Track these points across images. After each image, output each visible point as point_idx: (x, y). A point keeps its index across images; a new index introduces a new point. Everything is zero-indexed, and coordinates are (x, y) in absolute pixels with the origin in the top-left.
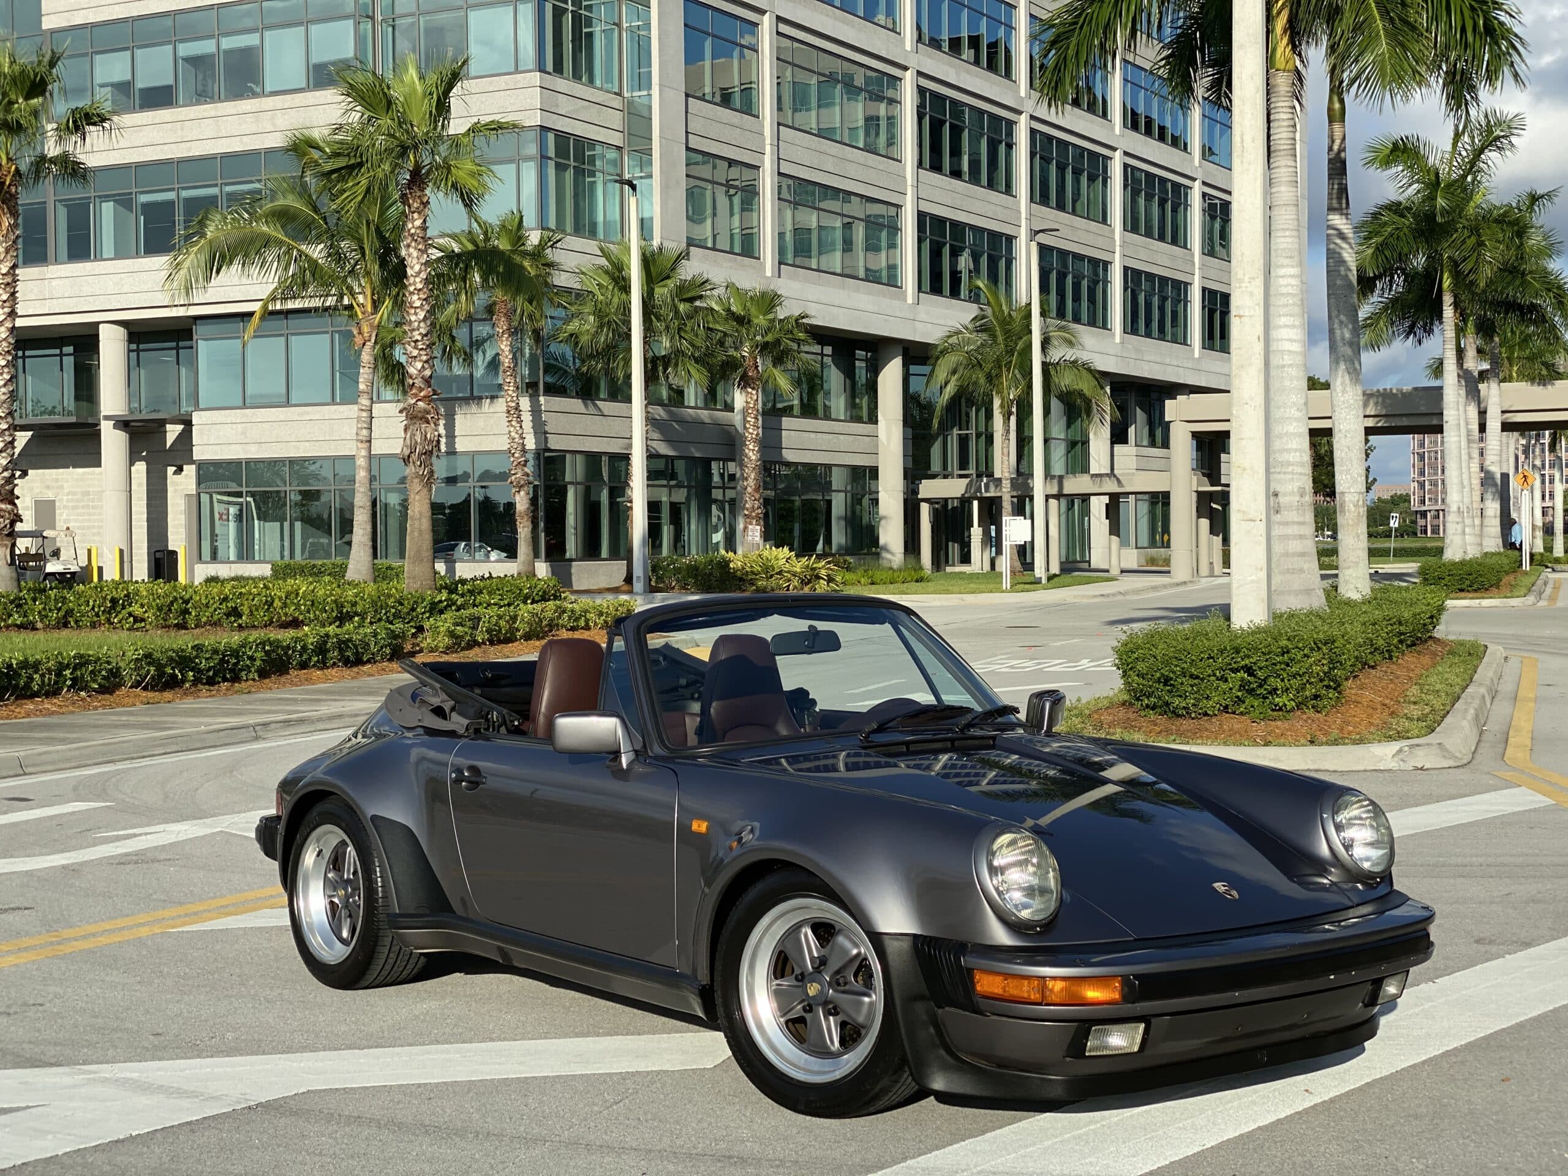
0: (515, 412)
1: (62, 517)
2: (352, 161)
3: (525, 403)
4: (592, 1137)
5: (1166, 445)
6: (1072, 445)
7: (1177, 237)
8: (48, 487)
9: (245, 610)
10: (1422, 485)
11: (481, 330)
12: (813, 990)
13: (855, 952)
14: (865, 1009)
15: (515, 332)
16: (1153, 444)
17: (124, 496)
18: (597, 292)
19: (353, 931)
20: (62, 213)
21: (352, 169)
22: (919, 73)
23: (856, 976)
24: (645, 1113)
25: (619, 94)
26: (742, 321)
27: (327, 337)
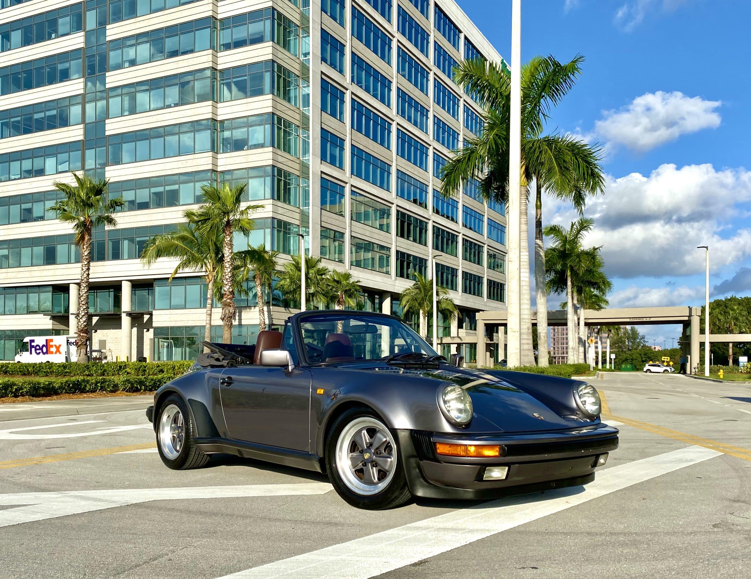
0: (260, 311)
1: (108, 346)
2: (206, 218)
3: (265, 308)
4: (272, 516)
5: (475, 329)
6: (445, 328)
7: (479, 262)
8: (104, 336)
9: (165, 370)
10: (554, 348)
11: (251, 284)
12: (367, 456)
13: (384, 440)
14: (389, 463)
15: (262, 285)
16: (471, 329)
17: (129, 339)
18: (290, 271)
19: (180, 447)
20: (110, 244)
21: (205, 220)
22: (397, 206)
23: (385, 451)
24: (295, 508)
25: (299, 208)
26: (338, 282)
27: (199, 286)
